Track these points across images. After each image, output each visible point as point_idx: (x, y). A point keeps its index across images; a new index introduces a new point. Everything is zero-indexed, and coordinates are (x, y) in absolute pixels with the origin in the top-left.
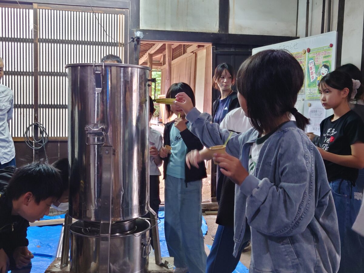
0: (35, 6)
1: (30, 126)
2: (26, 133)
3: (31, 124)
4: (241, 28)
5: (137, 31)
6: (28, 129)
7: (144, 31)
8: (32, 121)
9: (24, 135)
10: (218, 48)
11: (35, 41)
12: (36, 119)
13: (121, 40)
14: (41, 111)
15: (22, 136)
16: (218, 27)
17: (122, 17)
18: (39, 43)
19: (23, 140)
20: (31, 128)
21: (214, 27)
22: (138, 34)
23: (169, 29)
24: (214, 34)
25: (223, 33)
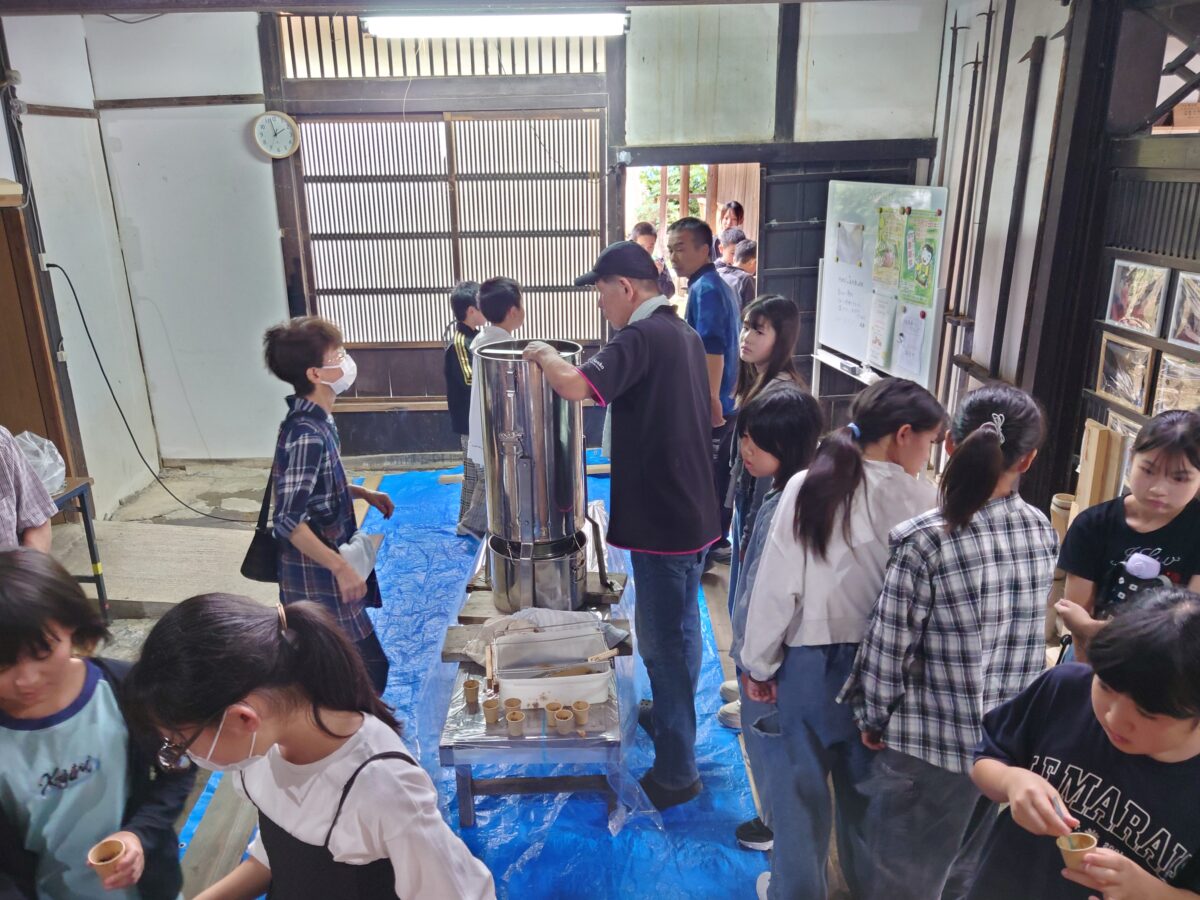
5: (620, 150)
7: (633, 150)
10: (772, 171)
11: (451, 177)
13: (594, 168)
15: (440, 339)
16: (773, 129)
18: (457, 182)
21: (764, 131)
22: (623, 156)
23: (679, 141)
25: (783, 141)
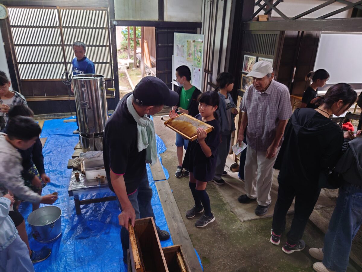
0: (58, 8)
1: (63, 73)
2: (62, 76)
3: (64, 72)
4: (171, 17)
5: (114, 21)
6: (63, 75)
7: (117, 21)
8: (64, 71)
9: (61, 78)
10: (158, 29)
11: (60, 27)
12: (66, 69)
13: (106, 26)
14: (68, 65)
15: (60, 78)
16: (158, 17)
17: (105, 13)
18: (62, 29)
19: (61, 80)
20: (64, 74)
21: (155, 17)
22: (114, 23)
23: (131, 19)
24: (155, 22)
25: (161, 21)
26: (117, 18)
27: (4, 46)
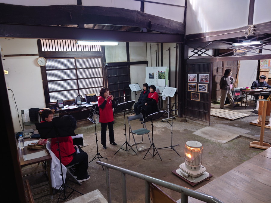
0: (75, 58)
4: (133, 59)
7: (108, 63)
11: (76, 69)
12: (79, 93)
13: (101, 66)
14: (80, 90)
17: (100, 59)
22: (106, 64)
26: (107, 61)
27: (43, 82)
